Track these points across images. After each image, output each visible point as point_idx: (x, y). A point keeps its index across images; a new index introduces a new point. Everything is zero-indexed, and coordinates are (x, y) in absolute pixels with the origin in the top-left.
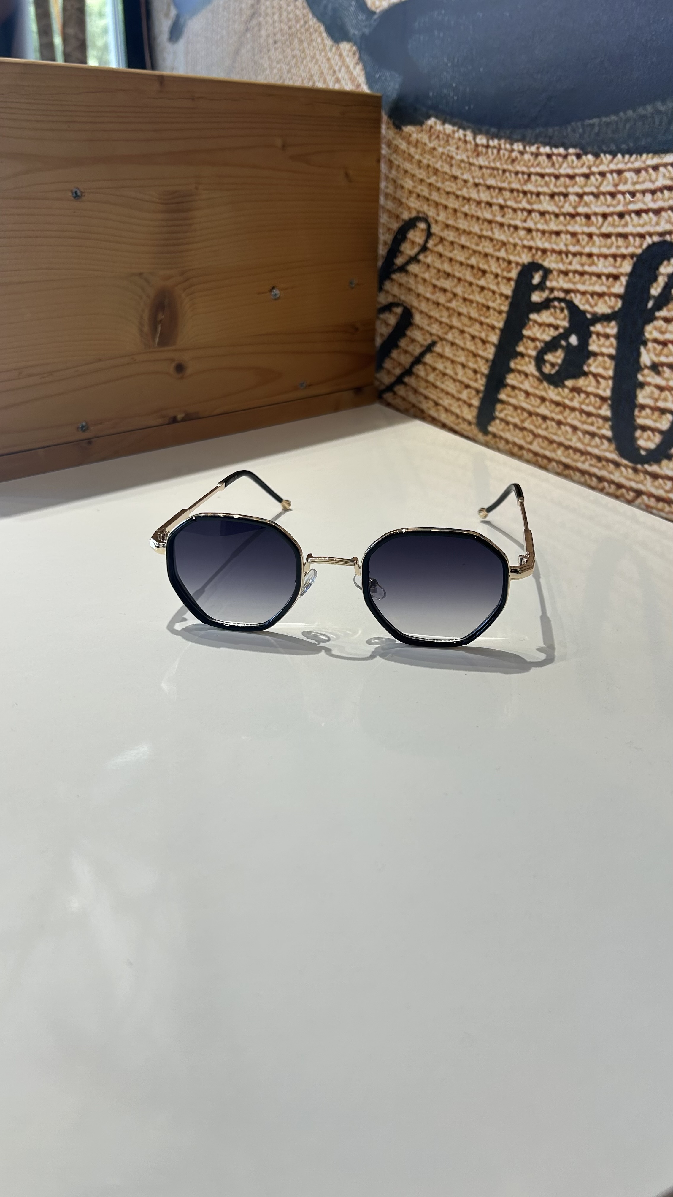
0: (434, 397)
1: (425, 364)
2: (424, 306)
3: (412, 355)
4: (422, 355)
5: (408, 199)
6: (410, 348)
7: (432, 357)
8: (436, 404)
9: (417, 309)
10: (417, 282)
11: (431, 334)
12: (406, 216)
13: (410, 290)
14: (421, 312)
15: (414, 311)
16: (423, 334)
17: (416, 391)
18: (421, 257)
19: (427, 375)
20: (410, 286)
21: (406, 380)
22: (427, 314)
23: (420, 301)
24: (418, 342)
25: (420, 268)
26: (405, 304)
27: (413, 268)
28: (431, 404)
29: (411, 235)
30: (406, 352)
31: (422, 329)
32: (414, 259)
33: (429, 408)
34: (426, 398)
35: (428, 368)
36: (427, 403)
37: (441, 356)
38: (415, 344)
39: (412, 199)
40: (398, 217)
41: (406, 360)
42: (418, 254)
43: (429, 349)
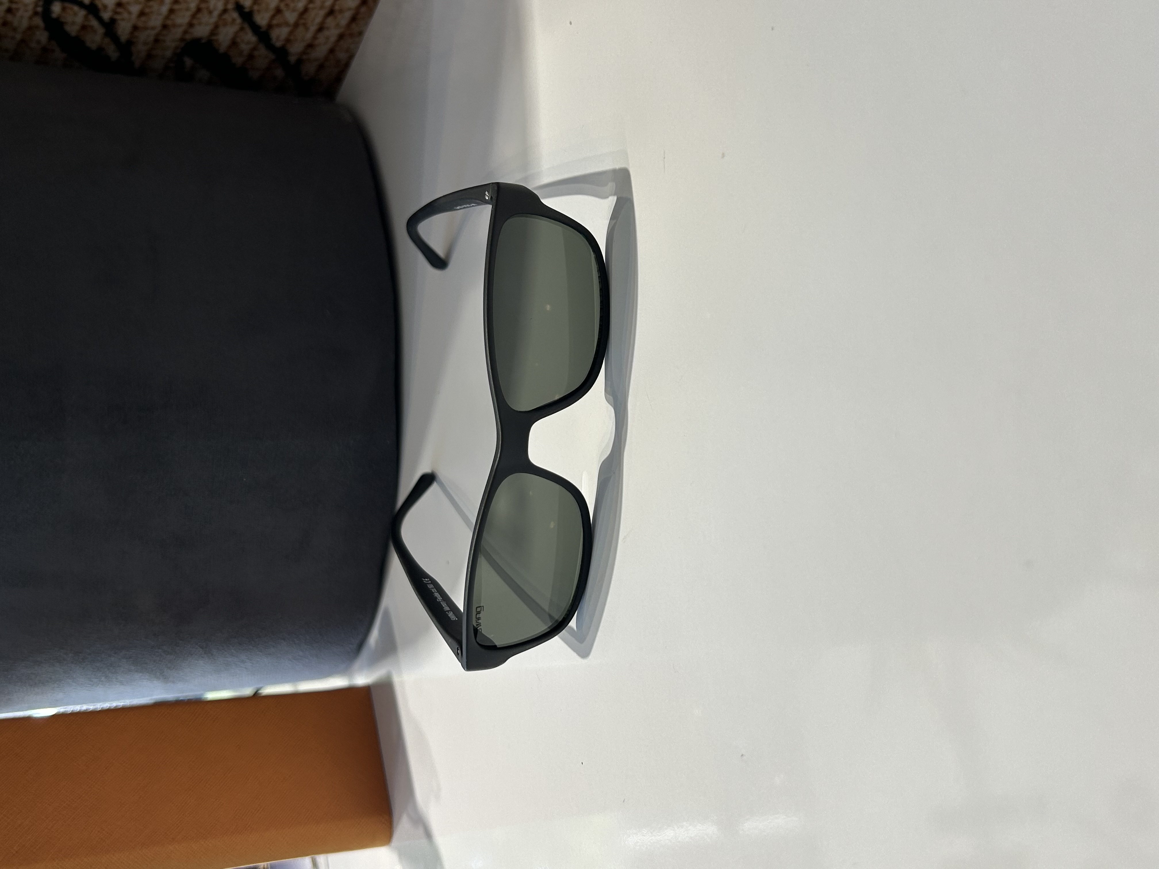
4: (255, 28)
5: (15, 29)
8: (331, 12)
9: (185, 32)
10: (146, 28)
11: (225, 11)
12: (42, 36)
13: (157, 41)
14: (191, 25)
15: (188, 37)
16: (225, 25)
17: (310, 46)
18: (106, 16)
19: (287, 24)
20: (151, 39)
21: (293, 59)
22: (194, 16)
23: (175, 26)
24: (236, 34)
25: (123, 19)
26: (179, 51)
27: (124, 29)
28: (330, 21)
29: (73, 30)
30: (251, 57)
31: (216, 26)
32: (110, 26)
33: (338, 25)
34: (321, 29)
35: (275, 22)
36: (328, 28)
38: (238, 40)
39: (16, 23)
40: (45, 50)
41: (264, 57)
42: (100, 19)
43: (247, 16)
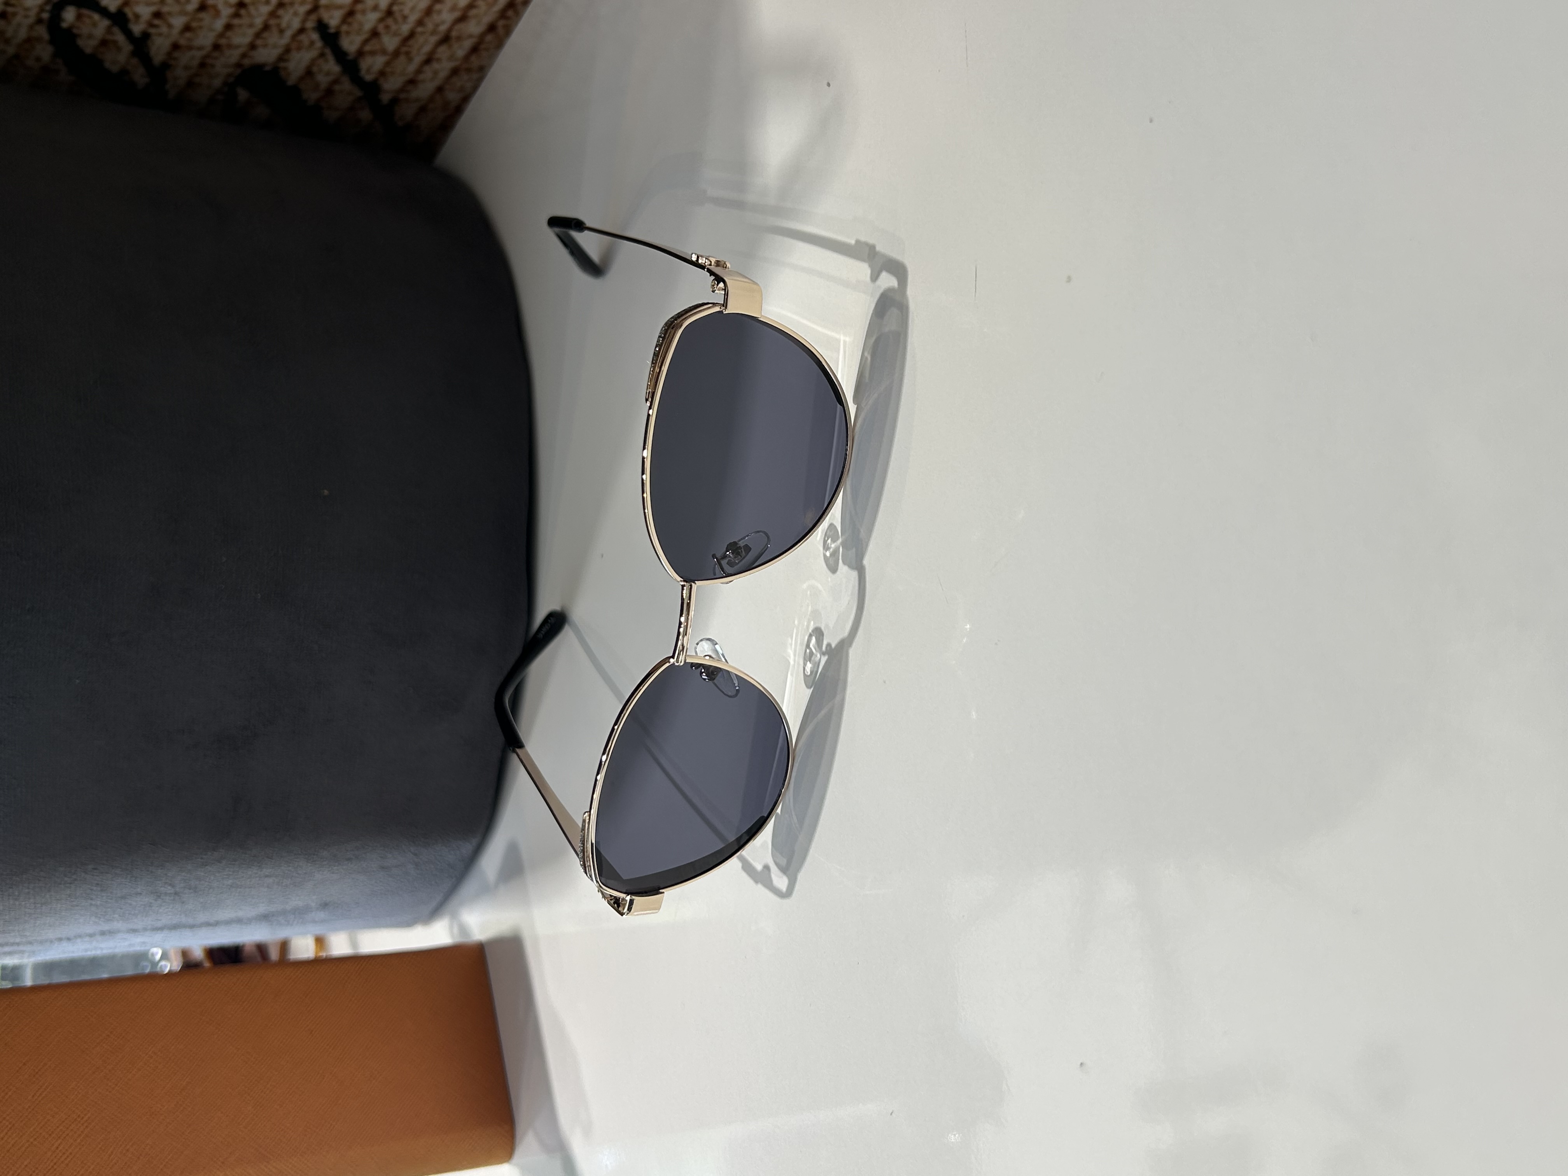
0: (434, 39)
1: (360, 53)
2: (241, 38)
3: (336, 82)
4: (340, 56)
5: (7, 41)
6: (323, 80)
7: (348, 33)
8: (446, 39)
9: (244, 56)
10: (190, 48)
11: (302, 30)
12: (45, 52)
13: (203, 65)
14: (253, 46)
15: (247, 62)
16: (299, 49)
17: (412, 82)
18: (137, 29)
19: (384, 52)
20: (195, 63)
21: (385, 98)
22: (258, 35)
23: (230, 46)
24: (313, 62)
25: (160, 35)
26: (231, 80)
27: (158, 50)
28: (442, 51)
29: (88, 45)
30: (329, 92)
31: (288, 50)
32: (140, 44)
33: (451, 58)
34: (428, 61)
35: (367, 48)
36: (439, 60)
37: (351, 13)
38: (315, 69)
39: (9, 33)
40: (46, 69)
41: (346, 94)
42: (128, 34)
43: (331, 38)
